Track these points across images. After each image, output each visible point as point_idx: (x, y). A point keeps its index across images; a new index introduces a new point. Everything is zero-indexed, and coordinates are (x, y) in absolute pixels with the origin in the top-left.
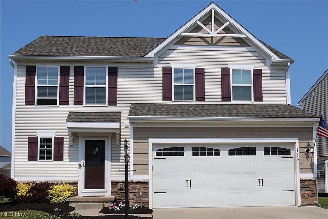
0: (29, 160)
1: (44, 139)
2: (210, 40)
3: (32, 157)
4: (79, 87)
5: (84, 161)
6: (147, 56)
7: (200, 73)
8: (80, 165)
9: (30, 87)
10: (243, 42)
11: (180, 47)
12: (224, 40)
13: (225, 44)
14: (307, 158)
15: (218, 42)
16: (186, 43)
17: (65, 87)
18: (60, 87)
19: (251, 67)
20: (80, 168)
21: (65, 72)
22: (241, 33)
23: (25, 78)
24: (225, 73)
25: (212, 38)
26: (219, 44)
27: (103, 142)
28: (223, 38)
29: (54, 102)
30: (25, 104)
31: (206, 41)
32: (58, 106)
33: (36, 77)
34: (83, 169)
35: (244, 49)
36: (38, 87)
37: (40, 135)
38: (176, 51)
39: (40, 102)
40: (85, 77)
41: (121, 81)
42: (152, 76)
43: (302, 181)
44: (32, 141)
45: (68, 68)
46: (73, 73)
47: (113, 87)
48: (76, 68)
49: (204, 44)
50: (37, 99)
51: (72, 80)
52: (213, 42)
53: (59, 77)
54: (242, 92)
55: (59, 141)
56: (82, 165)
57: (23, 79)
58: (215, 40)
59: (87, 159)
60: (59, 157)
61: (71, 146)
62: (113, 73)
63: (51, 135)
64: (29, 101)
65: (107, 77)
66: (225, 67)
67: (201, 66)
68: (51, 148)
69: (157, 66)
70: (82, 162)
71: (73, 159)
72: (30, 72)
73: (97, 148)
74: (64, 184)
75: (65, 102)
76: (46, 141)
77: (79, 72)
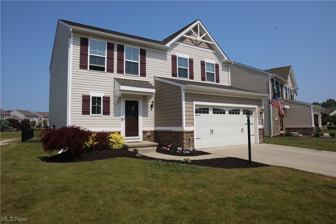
0: (83, 114)
1: (95, 97)
2: (195, 42)
3: (85, 112)
4: (120, 60)
5: (125, 116)
6: (166, 45)
7: (191, 61)
8: (122, 119)
9: (83, 54)
10: (210, 47)
11: (181, 44)
12: (202, 44)
13: (202, 46)
14: (261, 116)
15: (199, 44)
16: (184, 42)
17: (111, 58)
18: (107, 58)
19: (214, 62)
20: (122, 121)
21: (110, 47)
22: (211, 41)
23: (80, 47)
24: (203, 64)
25: (196, 41)
26: (200, 46)
27: (137, 102)
28: (202, 42)
29: (102, 69)
30: (80, 68)
31: (193, 43)
32: (106, 73)
33: (89, 48)
34: (124, 122)
35: (211, 51)
36: (90, 55)
37: (92, 94)
38: (178, 45)
39: (92, 68)
40: (125, 53)
41: (149, 61)
42: (165, 59)
43: (260, 129)
44: (86, 99)
45: (113, 44)
46: (117, 49)
47: (143, 64)
48: (118, 45)
49: (192, 44)
50: (90, 66)
51: (116, 54)
52: (197, 44)
53: (106, 50)
54: (211, 76)
55: (107, 100)
56: (123, 119)
57: (78, 48)
58: (198, 43)
59: (127, 114)
60: (107, 113)
61: (115, 104)
62: (143, 53)
63: (101, 95)
64: (83, 66)
65: (139, 56)
66: (203, 60)
67: (192, 58)
68: (101, 105)
69: (168, 53)
70: (123, 117)
71: (117, 114)
72: (84, 43)
73: (133, 106)
74: (117, 133)
75: (110, 70)
76: (96, 100)
77: (121, 49)
